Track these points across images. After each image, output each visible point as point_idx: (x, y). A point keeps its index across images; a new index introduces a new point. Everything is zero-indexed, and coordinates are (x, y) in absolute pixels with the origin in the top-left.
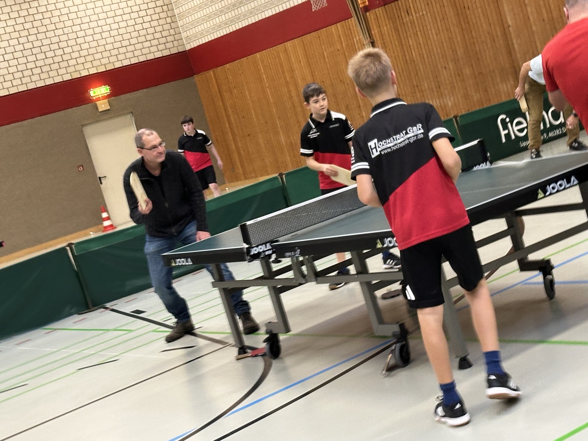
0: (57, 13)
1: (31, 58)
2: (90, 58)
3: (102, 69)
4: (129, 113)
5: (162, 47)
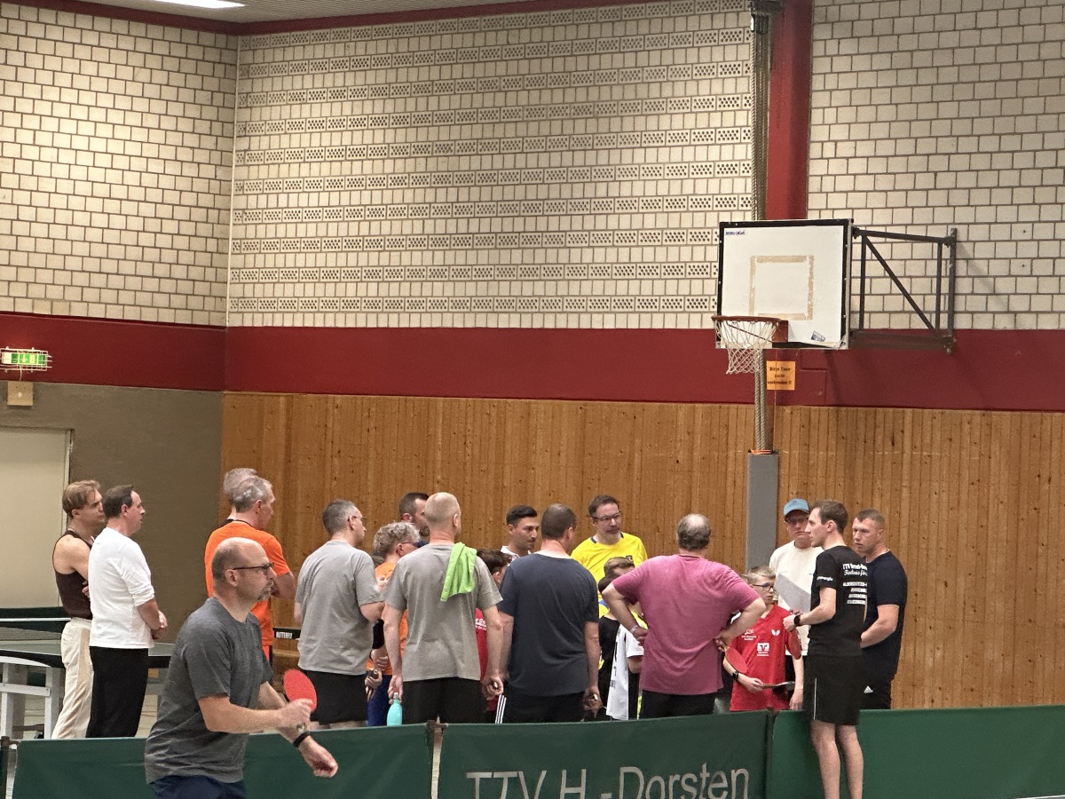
2: (26, 275)
3: (42, 309)
4: (67, 430)
5: (178, 301)
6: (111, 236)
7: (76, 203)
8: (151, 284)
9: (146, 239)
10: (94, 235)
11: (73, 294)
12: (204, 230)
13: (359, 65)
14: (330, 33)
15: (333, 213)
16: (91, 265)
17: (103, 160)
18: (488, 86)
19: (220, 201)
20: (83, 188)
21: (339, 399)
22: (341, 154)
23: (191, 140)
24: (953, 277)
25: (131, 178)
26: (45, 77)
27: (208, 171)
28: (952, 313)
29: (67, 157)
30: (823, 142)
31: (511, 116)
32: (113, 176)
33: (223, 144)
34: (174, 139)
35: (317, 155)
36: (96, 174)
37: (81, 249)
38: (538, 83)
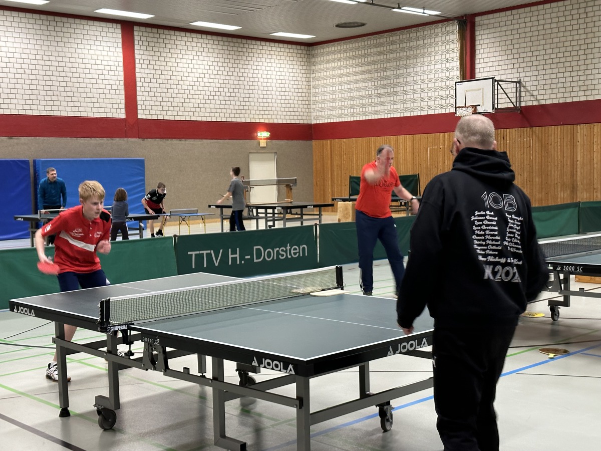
0: (252, 79)
1: (233, 103)
2: (262, 112)
3: (267, 121)
4: (274, 153)
5: (300, 118)
6: (282, 101)
7: (273, 93)
8: (293, 113)
9: (291, 102)
10: (278, 101)
11: (274, 117)
12: (305, 99)
13: (345, 51)
14: (336, 43)
15: (340, 91)
16: (278, 109)
17: (279, 81)
18: (381, 53)
19: (309, 91)
20: (275, 89)
21: (344, 140)
22: (341, 76)
23: (300, 75)
24: (520, 92)
25: (286, 86)
26: (263, 60)
27: (305, 83)
28: (520, 102)
29: (270, 81)
30: (479, 59)
31: (389, 61)
32: (282, 85)
33: (308, 76)
34: (296, 75)
35: (334, 77)
36: (278, 85)
37: (275, 105)
38: (396, 51)
